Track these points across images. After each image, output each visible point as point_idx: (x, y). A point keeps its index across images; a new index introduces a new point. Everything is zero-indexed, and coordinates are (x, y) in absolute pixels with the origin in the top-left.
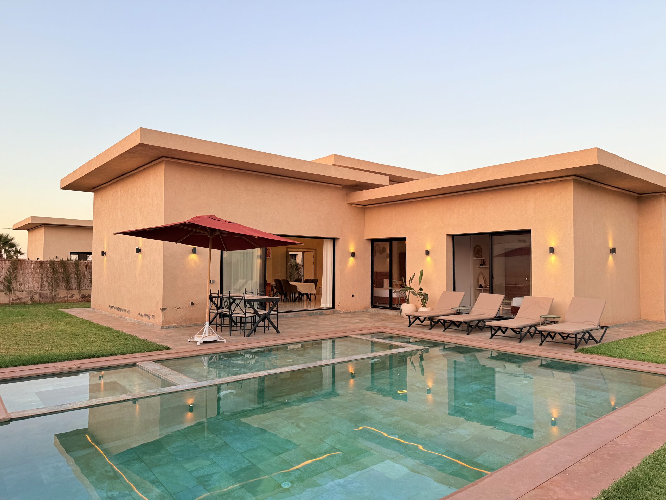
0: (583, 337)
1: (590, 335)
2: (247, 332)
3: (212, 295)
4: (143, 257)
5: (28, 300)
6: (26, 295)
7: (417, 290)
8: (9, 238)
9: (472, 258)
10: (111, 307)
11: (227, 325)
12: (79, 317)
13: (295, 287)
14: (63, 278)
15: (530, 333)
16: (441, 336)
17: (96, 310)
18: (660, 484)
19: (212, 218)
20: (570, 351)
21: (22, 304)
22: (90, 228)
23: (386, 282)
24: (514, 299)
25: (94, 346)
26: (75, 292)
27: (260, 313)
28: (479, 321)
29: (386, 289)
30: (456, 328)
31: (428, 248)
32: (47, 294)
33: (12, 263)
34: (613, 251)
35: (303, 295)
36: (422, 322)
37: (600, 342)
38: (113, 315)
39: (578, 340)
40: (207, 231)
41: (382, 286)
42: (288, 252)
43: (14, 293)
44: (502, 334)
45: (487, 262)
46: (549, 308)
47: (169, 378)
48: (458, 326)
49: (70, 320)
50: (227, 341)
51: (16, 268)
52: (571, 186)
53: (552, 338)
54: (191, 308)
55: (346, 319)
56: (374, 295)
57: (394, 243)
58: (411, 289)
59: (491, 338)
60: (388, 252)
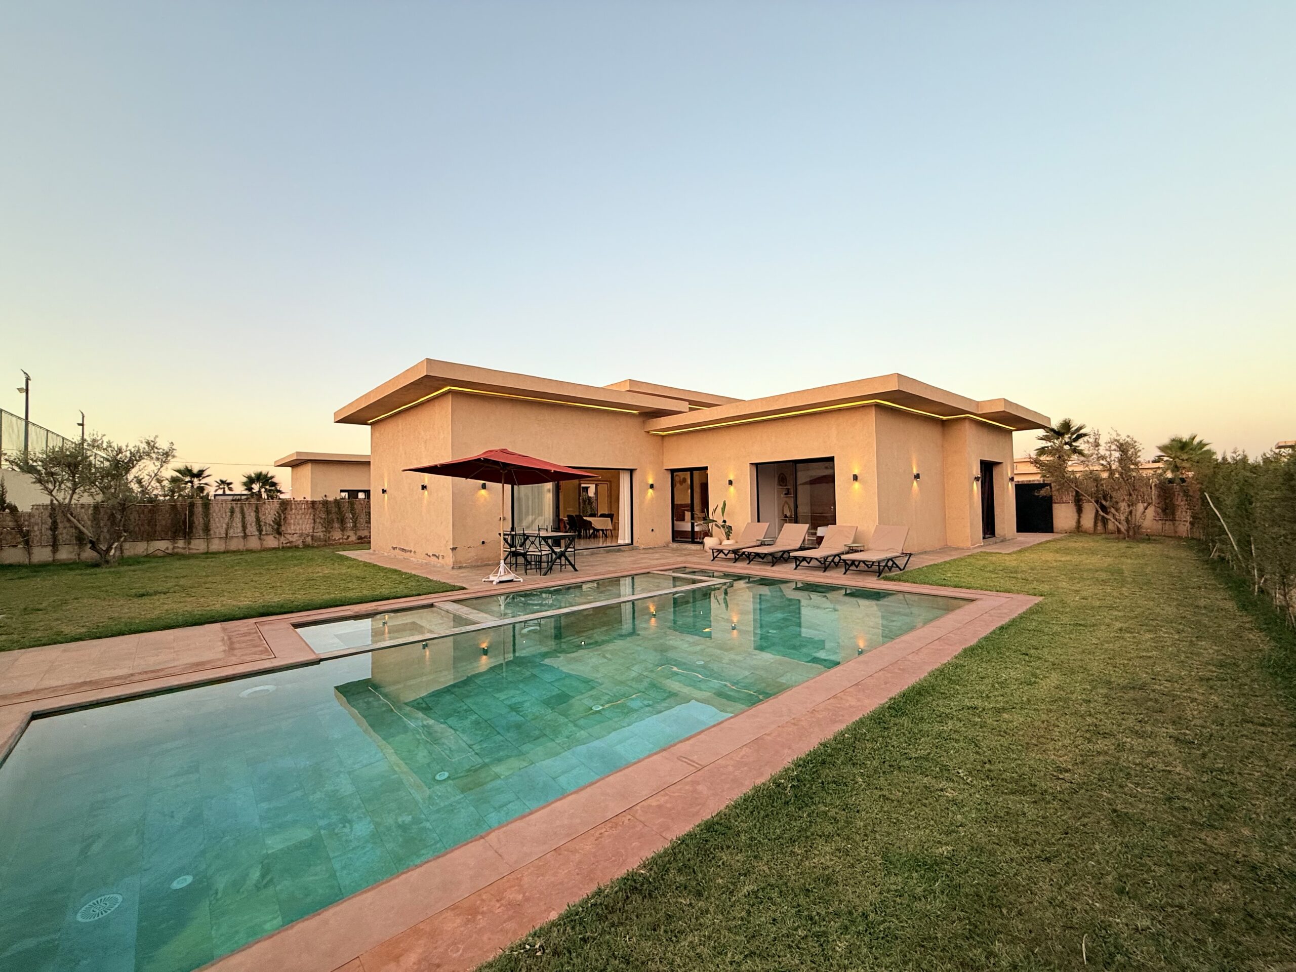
0: (886, 565)
1: (894, 563)
2: (543, 571)
4: (430, 494)
5: (300, 543)
6: (297, 538)
7: (720, 523)
8: (269, 475)
9: (776, 487)
10: (394, 548)
11: (521, 564)
12: (360, 559)
13: (590, 523)
14: (338, 518)
15: (835, 563)
16: (745, 569)
17: (377, 552)
18: (942, 691)
19: (504, 451)
20: (873, 579)
21: (294, 548)
22: (369, 463)
23: (688, 515)
24: (819, 528)
25: (385, 588)
26: (351, 533)
27: (556, 550)
28: (784, 552)
29: (687, 522)
30: (761, 560)
31: (731, 478)
32: (320, 536)
33: (280, 504)
34: (917, 476)
35: (598, 530)
36: (726, 555)
37: (903, 569)
38: (399, 557)
39: (881, 568)
40: (499, 466)
41: (683, 520)
42: (580, 484)
43: (284, 537)
44: (807, 565)
45: (792, 491)
46: (854, 537)
47: (471, 617)
48: (763, 558)
49: (352, 563)
50: (523, 580)
51: (286, 509)
52: (873, 412)
53: (857, 567)
54: (483, 547)
55: (646, 556)
56: (676, 529)
57: (696, 473)
58: (713, 521)
59: (796, 569)
60: (689, 482)
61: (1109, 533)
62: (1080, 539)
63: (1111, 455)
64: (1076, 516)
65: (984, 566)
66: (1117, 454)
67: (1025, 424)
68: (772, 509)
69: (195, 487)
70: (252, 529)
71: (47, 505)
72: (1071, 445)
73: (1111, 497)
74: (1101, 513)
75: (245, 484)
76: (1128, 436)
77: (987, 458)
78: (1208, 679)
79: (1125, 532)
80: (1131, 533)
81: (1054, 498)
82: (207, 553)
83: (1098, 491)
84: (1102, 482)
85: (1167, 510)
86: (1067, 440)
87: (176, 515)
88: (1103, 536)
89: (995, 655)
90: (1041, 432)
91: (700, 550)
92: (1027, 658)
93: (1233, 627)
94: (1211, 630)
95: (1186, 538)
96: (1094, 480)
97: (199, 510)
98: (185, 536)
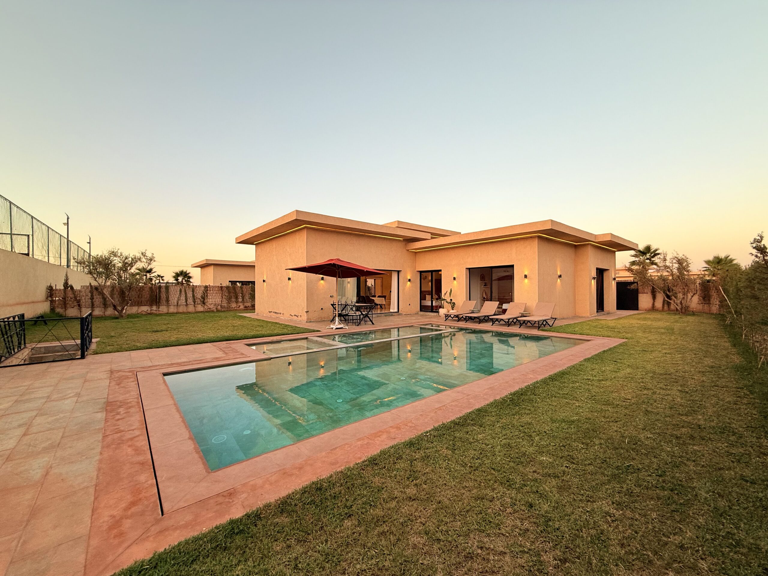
0: (543, 323)
2: (356, 324)
4: (293, 282)
5: (214, 309)
6: (213, 306)
7: (449, 301)
8: (187, 272)
9: (479, 281)
10: (270, 312)
11: (346, 320)
12: (249, 318)
13: (374, 300)
14: (234, 296)
15: (514, 322)
16: (465, 325)
17: (259, 314)
18: (573, 373)
19: (339, 260)
21: (210, 311)
22: (254, 266)
23: (429, 297)
24: (504, 305)
26: (241, 304)
27: (363, 313)
28: (485, 316)
29: (429, 301)
31: (455, 276)
32: (225, 305)
34: (560, 276)
35: (377, 305)
36: (453, 318)
37: (551, 326)
38: (273, 316)
39: (540, 325)
40: (336, 267)
41: (426, 299)
43: (207, 305)
44: (498, 323)
45: (489, 284)
46: (524, 309)
48: (473, 320)
50: (348, 328)
51: (207, 290)
52: (536, 240)
53: (526, 324)
54: (321, 311)
55: (406, 319)
56: (422, 304)
57: (434, 273)
58: (445, 300)
59: (492, 325)
60: (430, 278)
61: (671, 311)
62: (653, 313)
63: (673, 266)
64: (652, 301)
65: (597, 325)
66: (676, 265)
67: (623, 247)
68: (477, 292)
69: (148, 278)
70: (190, 301)
71: (88, 286)
72: (650, 260)
73: (672, 290)
74: (666, 299)
75: (174, 277)
76: (684, 255)
77: (600, 267)
78: (703, 372)
79: (680, 310)
80: (683, 311)
81: (640, 290)
82: (168, 313)
83: (664, 286)
84: (668, 281)
85: (706, 298)
86: (648, 257)
87: (152, 292)
88: (667, 312)
89: (600, 361)
90: (633, 252)
91: (436, 316)
92: (616, 363)
93: (725, 353)
94: (713, 354)
95: (716, 314)
96: (663, 280)
97: (163, 290)
98: (157, 304)
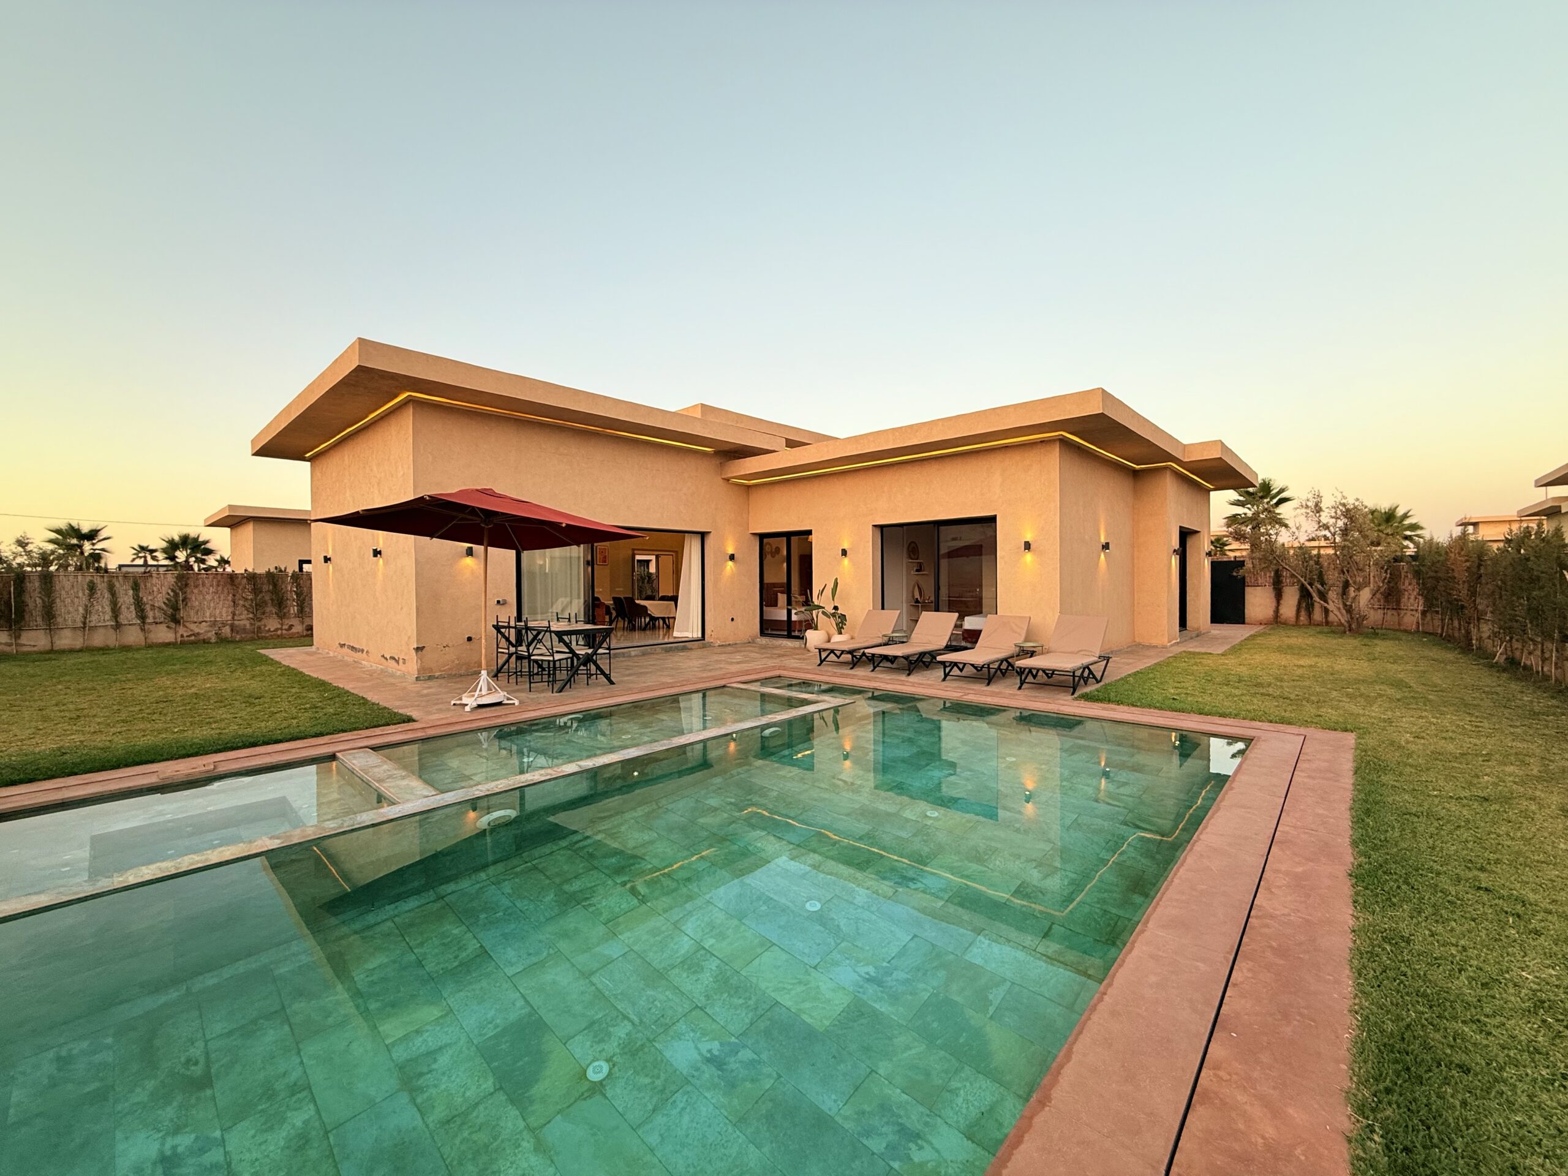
0: (1082, 676)
1: (1091, 672)
2: (557, 687)
3: (500, 624)
4: (386, 563)
5: (212, 636)
6: (208, 629)
7: (829, 609)
8: (201, 539)
9: (905, 560)
10: (342, 646)
12: (285, 662)
13: (645, 608)
14: (272, 600)
15: (1001, 670)
16: (868, 679)
17: (320, 651)
19: (488, 493)
20: (1066, 698)
21: (197, 642)
22: (308, 522)
23: (782, 598)
24: (966, 618)
26: (295, 622)
27: (577, 652)
28: (925, 654)
29: (782, 608)
30: (889, 664)
31: (846, 546)
32: (245, 625)
33: (177, 577)
34: (1106, 546)
35: (657, 619)
36: (839, 658)
37: (1100, 681)
38: (346, 658)
39: (1077, 679)
41: (775, 605)
42: (634, 556)
43: (185, 626)
44: (960, 673)
45: (930, 566)
46: (1025, 631)
47: (385, 786)
48: (893, 663)
50: (520, 702)
51: (186, 585)
52: (1056, 449)
53: (1035, 678)
54: (468, 645)
55: (723, 657)
56: (765, 617)
57: (794, 539)
58: (820, 607)
59: (944, 680)
60: (785, 553)
61: (1315, 625)
62: (1277, 632)
63: (1337, 523)
64: (1274, 604)
65: (1208, 675)
66: (1343, 523)
67: (1223, 481)
68: (900, 588)
69: (86, 554)
70: (128, 614)
72: (1269, 513)
74: (1304, 600)
75: (165, 550)
76: (1357, 500)
77: (1185, 524)
79: (1345, 624)
80: (1354, 626)
81: (1248, 580)
82: (51, 651)
85: (1390, 597)
86: (1265, 506)
88: (1308, 628)
91: (800, 648)
97: (34, 586)
98: (10, 627)
